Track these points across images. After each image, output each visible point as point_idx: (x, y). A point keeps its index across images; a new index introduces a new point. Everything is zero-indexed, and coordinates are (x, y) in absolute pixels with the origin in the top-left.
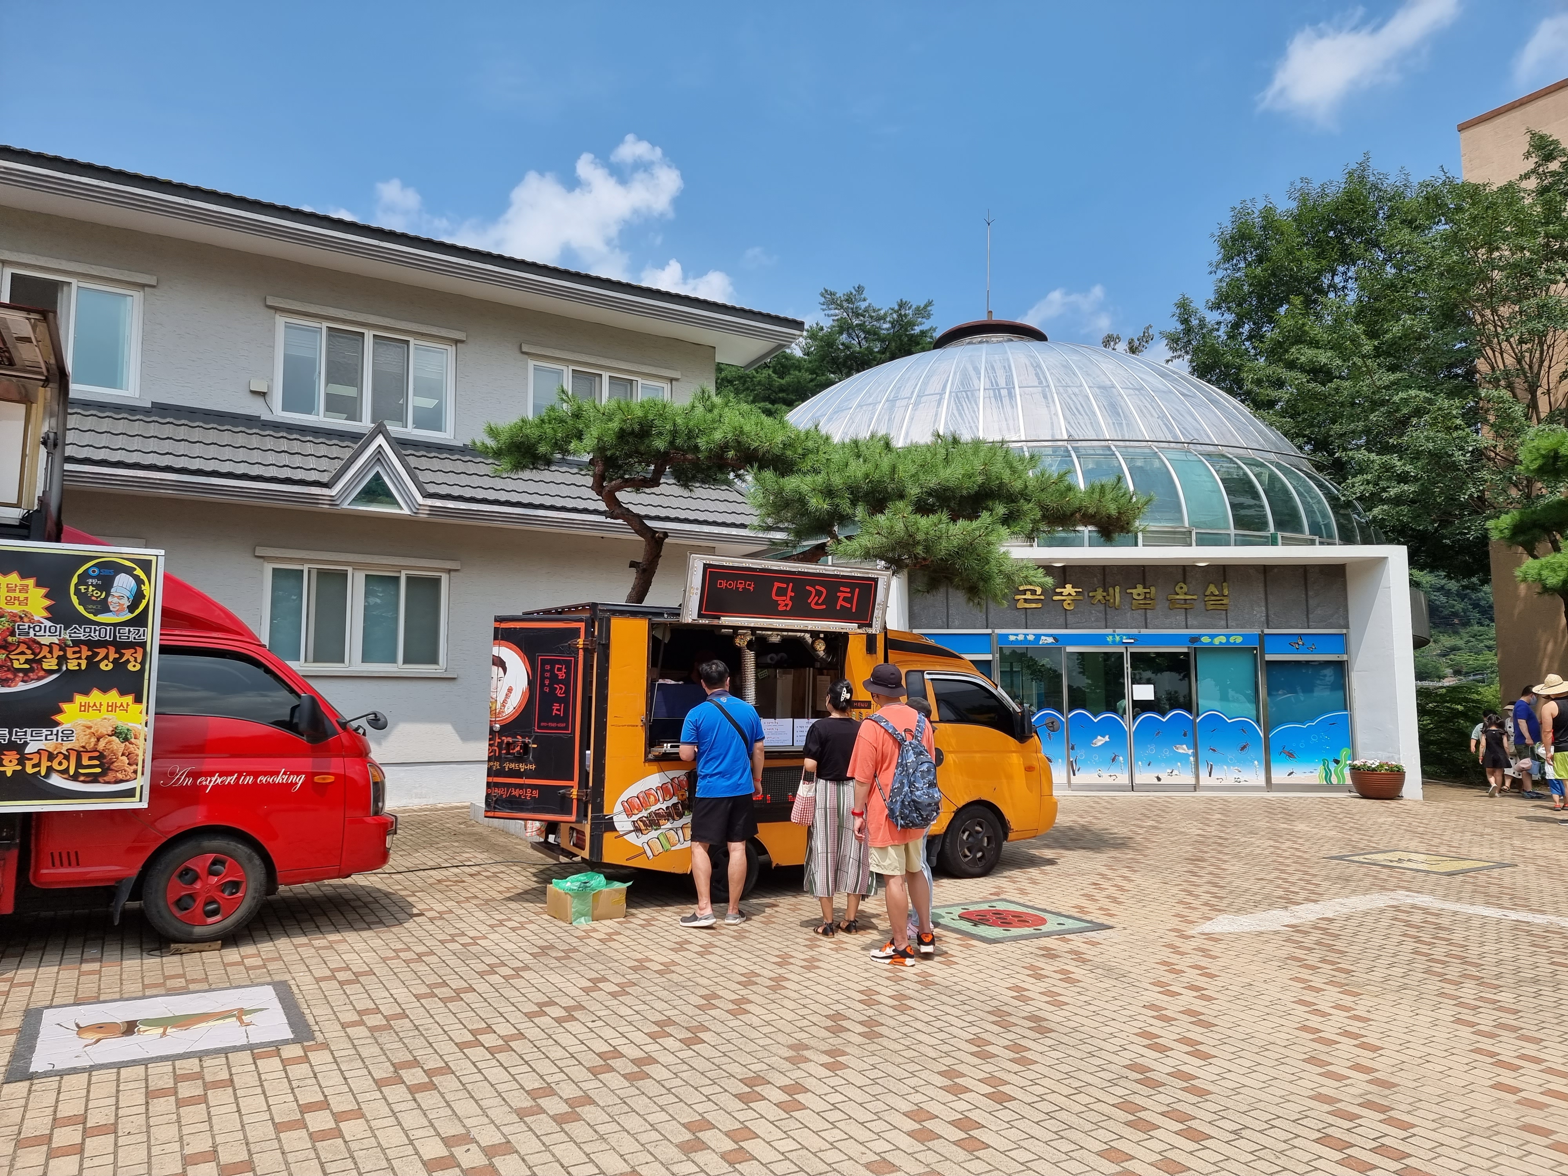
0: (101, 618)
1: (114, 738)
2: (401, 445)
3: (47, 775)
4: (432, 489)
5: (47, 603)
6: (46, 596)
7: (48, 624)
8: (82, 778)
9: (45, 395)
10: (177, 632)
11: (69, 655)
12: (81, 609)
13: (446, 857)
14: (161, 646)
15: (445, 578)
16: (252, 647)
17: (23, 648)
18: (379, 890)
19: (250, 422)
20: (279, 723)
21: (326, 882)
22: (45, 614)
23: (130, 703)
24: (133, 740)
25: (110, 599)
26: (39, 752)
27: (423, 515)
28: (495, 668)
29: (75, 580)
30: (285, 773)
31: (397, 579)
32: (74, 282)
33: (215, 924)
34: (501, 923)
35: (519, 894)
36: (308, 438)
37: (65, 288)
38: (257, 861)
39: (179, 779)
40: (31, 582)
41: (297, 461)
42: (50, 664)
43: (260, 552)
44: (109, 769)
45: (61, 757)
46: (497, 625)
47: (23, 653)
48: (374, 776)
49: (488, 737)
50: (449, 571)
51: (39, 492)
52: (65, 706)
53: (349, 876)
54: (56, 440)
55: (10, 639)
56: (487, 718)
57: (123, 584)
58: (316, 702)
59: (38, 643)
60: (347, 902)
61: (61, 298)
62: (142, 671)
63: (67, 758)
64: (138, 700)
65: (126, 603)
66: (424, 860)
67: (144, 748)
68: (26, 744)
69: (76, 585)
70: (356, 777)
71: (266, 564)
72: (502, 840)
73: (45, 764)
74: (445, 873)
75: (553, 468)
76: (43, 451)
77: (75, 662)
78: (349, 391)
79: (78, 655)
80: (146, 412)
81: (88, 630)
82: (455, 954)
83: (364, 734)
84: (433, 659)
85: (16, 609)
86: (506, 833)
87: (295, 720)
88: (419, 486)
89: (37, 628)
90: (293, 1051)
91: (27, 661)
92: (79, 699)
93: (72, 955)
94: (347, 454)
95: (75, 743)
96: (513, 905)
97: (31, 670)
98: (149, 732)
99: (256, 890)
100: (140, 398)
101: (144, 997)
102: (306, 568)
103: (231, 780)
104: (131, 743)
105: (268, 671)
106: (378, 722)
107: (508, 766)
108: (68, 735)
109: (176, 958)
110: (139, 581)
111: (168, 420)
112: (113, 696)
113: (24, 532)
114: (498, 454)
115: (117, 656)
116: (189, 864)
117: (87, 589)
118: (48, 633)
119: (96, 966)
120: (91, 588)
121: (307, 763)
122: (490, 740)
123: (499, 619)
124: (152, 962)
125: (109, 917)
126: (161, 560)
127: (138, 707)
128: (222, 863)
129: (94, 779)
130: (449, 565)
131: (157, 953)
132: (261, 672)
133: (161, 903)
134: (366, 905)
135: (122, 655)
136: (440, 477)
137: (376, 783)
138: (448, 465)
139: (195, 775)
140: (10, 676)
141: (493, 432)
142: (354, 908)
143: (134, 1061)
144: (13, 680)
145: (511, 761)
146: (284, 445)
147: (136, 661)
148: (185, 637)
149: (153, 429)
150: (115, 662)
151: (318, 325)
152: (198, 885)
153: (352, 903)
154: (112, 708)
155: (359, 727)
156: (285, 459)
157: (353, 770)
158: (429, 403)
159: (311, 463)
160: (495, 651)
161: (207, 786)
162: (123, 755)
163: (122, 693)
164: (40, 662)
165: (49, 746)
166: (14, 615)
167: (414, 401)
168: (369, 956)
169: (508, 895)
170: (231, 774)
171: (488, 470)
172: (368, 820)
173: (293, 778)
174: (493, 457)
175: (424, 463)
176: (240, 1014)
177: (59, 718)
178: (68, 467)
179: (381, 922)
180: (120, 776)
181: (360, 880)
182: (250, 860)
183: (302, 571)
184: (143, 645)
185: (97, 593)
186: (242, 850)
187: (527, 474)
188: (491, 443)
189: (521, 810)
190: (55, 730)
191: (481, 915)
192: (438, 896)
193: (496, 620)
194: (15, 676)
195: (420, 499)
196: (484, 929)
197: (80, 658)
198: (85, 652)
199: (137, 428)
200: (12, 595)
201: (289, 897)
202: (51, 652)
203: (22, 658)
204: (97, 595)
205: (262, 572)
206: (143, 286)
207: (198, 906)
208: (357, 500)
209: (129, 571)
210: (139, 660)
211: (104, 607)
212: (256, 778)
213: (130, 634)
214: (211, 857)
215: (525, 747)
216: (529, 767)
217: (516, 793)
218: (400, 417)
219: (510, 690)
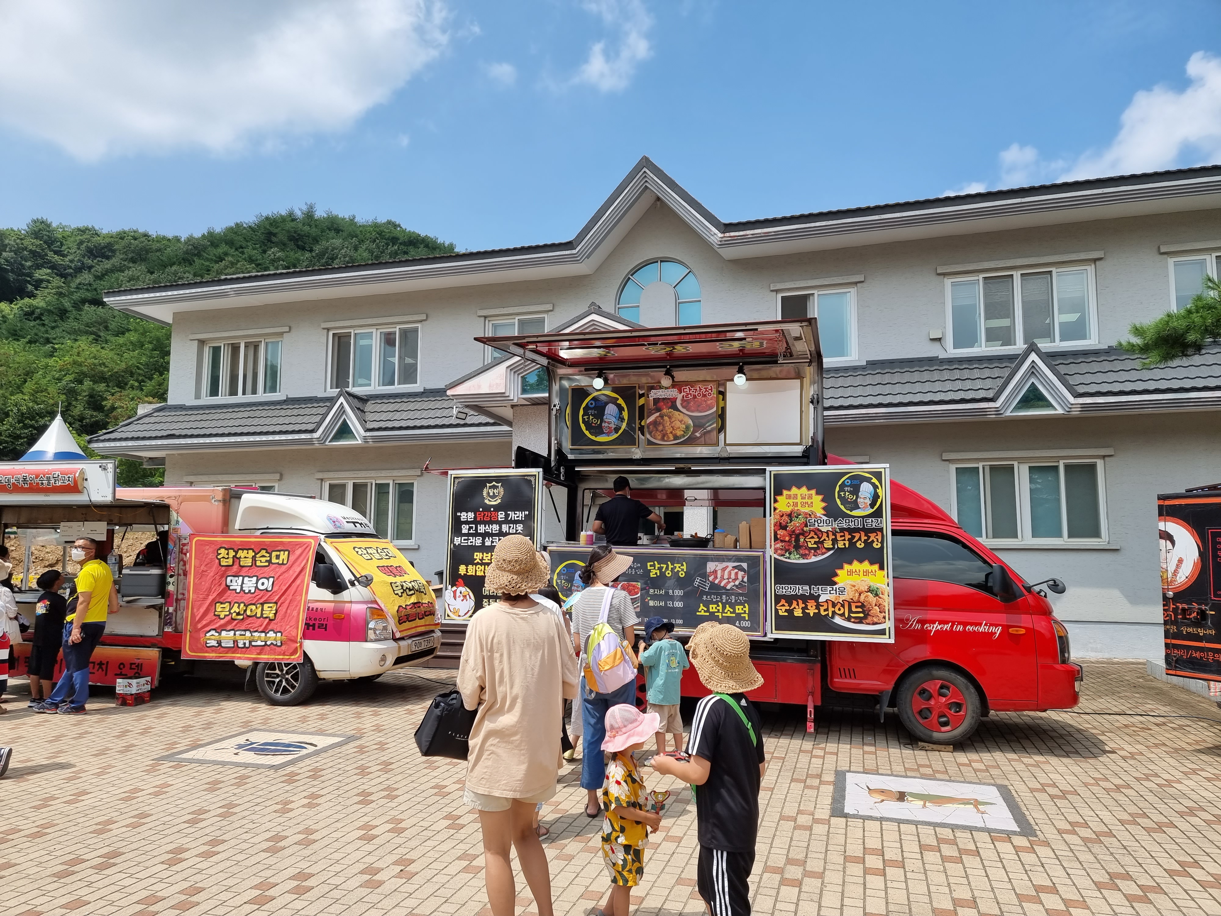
0: (855, 513)
1: (869, 593)
2: (1050, 358)
3: (833, 617)
4: (1081, 389)
5: (823, 504)
6: (823, 500)
7: (825, 518)
8: (853, 620)
9: (809, 371)
10: (901, 520)
11: (839, 538)
12: (842, 507)
13: (1129, 705)
14: (892, 530)
15: (1100, 464)
16: (953, 529)
17: (812, 534)
18: (1071, 726)
19: (932, 361)
20: (977, 586)
21: (1025, 713)
22: (823, 512)
23: (877, 570)
24: (881, 596)
25: (859, 500)
26: (827, 601)
27: (1076, 412)
28: (1162, 542)
29: (837, 489)
30: (986, 625)
31: (1056, 468)
32: (815, 292)
33: (946, 733)
34: (1194, 772)
35: (1209, 748)
36: (975, 366)
37: (811, 298)
38: (972, 690)
39: (912, 624)
40: (813, 492)
41: (968, 385)
42: (828, 544)
43: (946, 456)
44: (868, 614)
45: (839, 605)
46: (1161, 502)
47: (812, 538)
48: (1058, 631)
49: (1162, 603)
50: (1104, 457)
51: (811, 434)
52: (839, 572)
53: (1045, 711)
54: (818, 398)
55: (805, 529)
56: (1159, 586)
57: (866, 489)
58: (1004, 570)
59: (821, 531)
60: (1045, 731)
61: (809, 305)
62: (882, 547)
63: (843, 606)
64: (882, 568)
65: (869, 502)
66: (1109, 705)
67: (888, 601)
68: (819, 596)
69: (839, 492)
70: (1042, 631)
71: (951, 465)
72: (1183, 696)
73: (831, 609)
74: (1131, 719)
75: (1203, 352)
76: (811, 407)
77: (842, 543)
78: (1004, 322)
79: (843, 538)
80: (863, 368)
81: (847, 521)
82: (1151, 791)
83: (1045, 596)
84: (1096, 533)
85: (806, 510)
86: (1188, 691)
87: (989, 584)
88: (1070, 388)
89: (819, 522)
90: (1021, 841)
91: (815, 543)
92: (847, 567)
93: (857, 739)
94: (1006, 373)
95: (846, 596)
96: (1204, 757)
97: (818, 548)
98: (890, 590)
99: (974, 711)
100: (859, 360)
101: (906, 777)
102: (980, 465)
103: (947, 627)
104: (880, 598)
105: (965, 546)
106: (1057, 588)
107: (1185, 630)
108: (842, 591)
109: (923, 753)
110: (875, 487)
111: (877, 371)
112: (866, 565)
113: (805, 460)
114: (1145, 349)
115: (866, 538)
116: (925, 686)
117: (845, 494)
118: (825, 524)
119: (872, 749)
120: (847, 493)
121: (1003, 618)
122: (1164, 605)
123: (1161, 498)
124: (908, 752)
125: (878, 716)
126: (888, 471)
127: (881, 572)
128: (948, 688)
129: (860, 621)
130: (1103, 452)
131: (910, 746)
132: (959, 547)
133: (910, 712)
134: (1061, 736)
135: (869, 537)
136: (1088, 378)
137: (1060, 637)
138: (1095, 367)
139: (922, 622)
140: (807, 552)
141: (1138, 331)
142: (1052, 738)
143: (907, 820)
144: (809, 555)
145: (1188, 626)
146: (957, 374)
147: (878, 541)
148: (907, 524)
149: (869, 380)
150: (865, 542)
151: (976, 278)
152: (932, 702)
153: (1049, 733)
154: (866, 573)
155: (1041, 591)
156: (959, 385)
157: (1040, 625)
158: (1073, 317)
159: (979, 384)
160: (1162, 526)
161: (931, 631)
162: (876, 605)
163: (872, 563)
164: (822, 543)
165: (832, 597)
166: (806, 514)
167: (1059, 318)
168: (1071, 779)
169: (1198, 747)
170: (946, 622)
171: (1137, 364)
172: (1057, 666)
173: (992, 629)
174: (1140, 353)
175: (1073, 369)
176: (976, 803)
177: (836, 579)
178: (826, 413)
179: (1077, 753)
180: (875, 620)
181: (1053, 715)
182: (967, 689)
183: (978, 468)
184: (881, 530)
185: (850, 497)
186: (960, 680)
187: (1176, 362)
188: (1137, 341)
189: (1205, 672)
190: (834, 587)
191: (1172, 761)
192: (1127, 738)
193: (1159, 499)
194: (810, 552)
195: (1072, 400)
196: (1179, 776)
197: (844, 540)
198: (848, 537)
199: (859, 380)
200: (804, 501)
201: (998, 721)
202: (828, 536)
203: (813, 541)
204: (851, 497)
205: (948, 471)
206: (856, 283)
207: (934, 716)
208: (1018, 407)
209: (868, 480)
210: (880, 541)
211: (855, 506)
212: (965, 627)
213: (872, 523)
214: (939, 683)
215: (1203, 614)
216: (1208, 632)
217: (1197, 655)
218: (1048, 334)
219: (1180, 561)
